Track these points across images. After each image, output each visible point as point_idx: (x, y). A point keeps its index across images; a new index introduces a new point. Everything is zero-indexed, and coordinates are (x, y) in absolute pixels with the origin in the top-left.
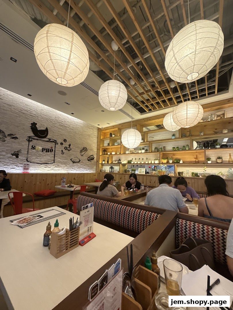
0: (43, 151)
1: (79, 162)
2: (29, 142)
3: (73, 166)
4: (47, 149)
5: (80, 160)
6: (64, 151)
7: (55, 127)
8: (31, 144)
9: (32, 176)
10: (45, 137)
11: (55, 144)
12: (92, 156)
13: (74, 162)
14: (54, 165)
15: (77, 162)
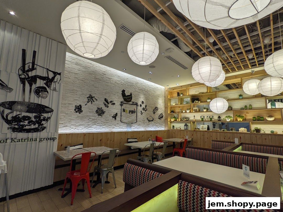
0: (129, 113)
1: (153, 121)
2: (121, 106)
3: (149, 124)
4: (132, 111)
5: (153, 119)
6: (143, 111)
7: (136, 92)
8: (123, 107)
9: (125, 134)
10: (130, 101)
11: (137, 106)
12: (161, 115)
13: (149, 121)
14: (137, 124)
15: (152, 121)
